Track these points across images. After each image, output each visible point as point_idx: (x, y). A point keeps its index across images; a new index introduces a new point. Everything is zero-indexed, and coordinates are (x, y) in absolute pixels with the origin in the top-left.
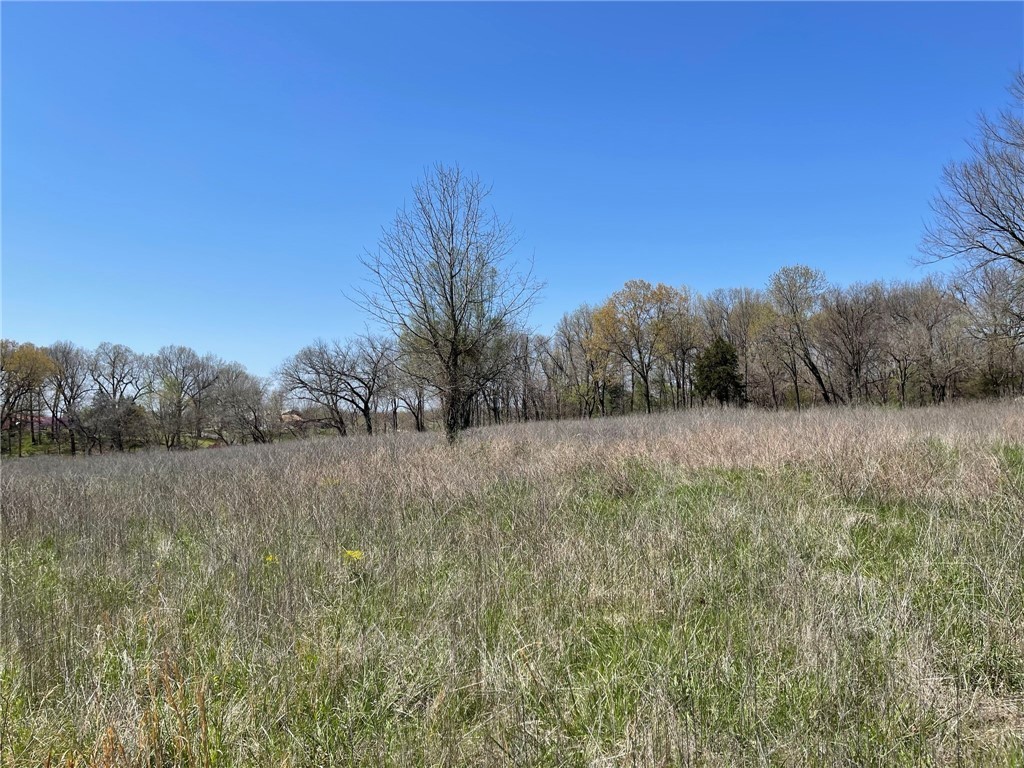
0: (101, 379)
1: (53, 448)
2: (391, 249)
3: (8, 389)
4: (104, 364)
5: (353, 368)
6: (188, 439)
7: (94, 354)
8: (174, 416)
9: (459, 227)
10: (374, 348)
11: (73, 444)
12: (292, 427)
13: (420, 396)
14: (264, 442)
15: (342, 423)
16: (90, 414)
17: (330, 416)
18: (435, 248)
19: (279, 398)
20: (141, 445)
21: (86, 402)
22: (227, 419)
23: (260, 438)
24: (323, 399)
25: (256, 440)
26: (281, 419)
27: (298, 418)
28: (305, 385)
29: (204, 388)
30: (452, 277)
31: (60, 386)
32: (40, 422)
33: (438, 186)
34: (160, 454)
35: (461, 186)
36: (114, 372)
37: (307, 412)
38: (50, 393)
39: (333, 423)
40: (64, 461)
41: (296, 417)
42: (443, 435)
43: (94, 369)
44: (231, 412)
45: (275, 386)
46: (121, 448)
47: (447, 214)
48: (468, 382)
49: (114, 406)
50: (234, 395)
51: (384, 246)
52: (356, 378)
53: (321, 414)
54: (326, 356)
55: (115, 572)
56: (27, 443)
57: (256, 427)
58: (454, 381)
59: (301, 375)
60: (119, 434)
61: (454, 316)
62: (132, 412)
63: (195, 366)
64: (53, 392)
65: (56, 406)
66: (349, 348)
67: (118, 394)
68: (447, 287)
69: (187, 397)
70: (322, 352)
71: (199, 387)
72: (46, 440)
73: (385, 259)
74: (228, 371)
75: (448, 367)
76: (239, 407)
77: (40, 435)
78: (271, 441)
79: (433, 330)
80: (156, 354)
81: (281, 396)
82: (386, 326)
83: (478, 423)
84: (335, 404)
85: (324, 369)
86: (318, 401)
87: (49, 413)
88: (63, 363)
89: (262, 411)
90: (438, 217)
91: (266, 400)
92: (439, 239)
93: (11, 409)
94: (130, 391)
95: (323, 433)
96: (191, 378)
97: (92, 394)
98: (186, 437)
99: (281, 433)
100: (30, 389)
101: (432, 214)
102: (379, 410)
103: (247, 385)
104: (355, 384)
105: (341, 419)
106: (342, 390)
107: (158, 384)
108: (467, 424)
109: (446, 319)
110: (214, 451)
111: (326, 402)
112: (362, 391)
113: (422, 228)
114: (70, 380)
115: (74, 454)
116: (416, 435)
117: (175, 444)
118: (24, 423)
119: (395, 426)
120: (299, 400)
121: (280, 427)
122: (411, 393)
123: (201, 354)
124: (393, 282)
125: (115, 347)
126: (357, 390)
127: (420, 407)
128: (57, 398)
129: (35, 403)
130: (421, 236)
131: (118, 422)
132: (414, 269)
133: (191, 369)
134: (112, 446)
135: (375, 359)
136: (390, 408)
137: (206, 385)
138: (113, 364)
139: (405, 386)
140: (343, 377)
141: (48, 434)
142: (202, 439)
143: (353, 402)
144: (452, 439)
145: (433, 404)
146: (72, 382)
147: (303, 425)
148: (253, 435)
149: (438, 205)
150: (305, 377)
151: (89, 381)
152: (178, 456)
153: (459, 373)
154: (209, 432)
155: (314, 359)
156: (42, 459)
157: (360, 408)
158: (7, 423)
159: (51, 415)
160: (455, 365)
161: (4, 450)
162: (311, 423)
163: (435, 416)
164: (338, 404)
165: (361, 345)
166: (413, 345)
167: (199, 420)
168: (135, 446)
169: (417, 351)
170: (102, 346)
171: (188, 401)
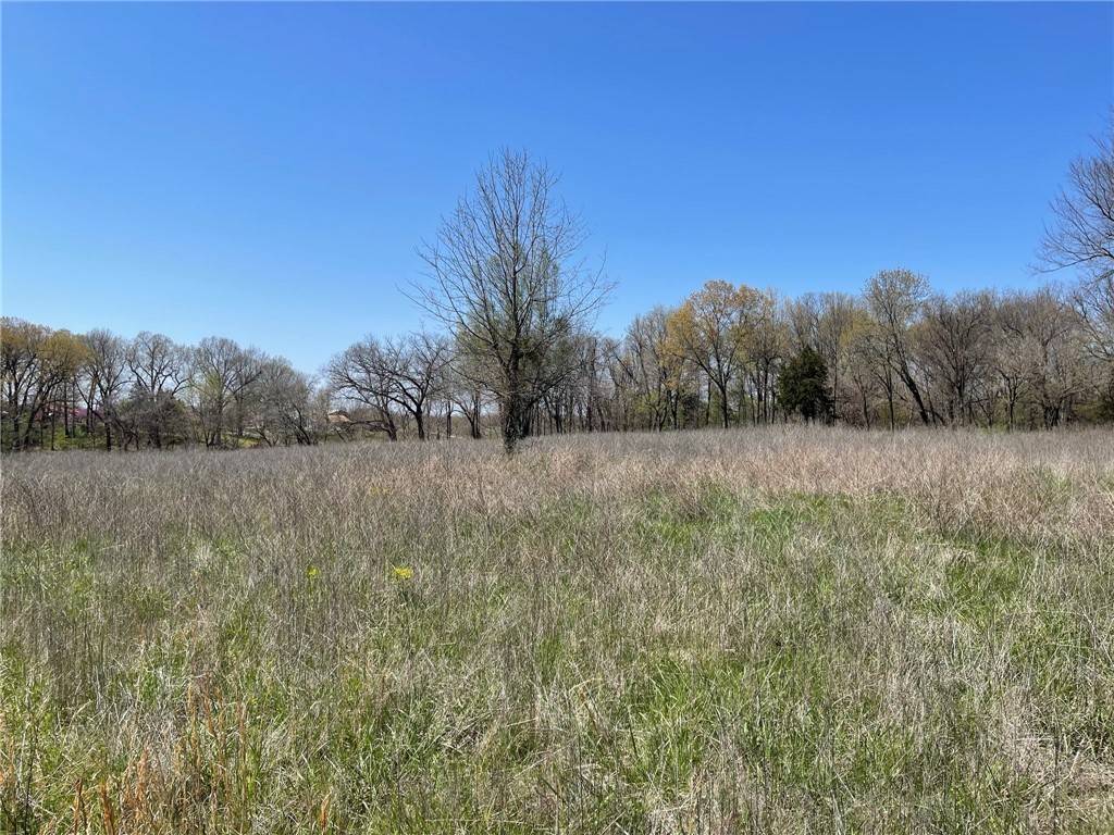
0: (140, 371)
1: (88, 442)
2: (450, 240)
3: (41, 377)
4: (143, 354)
5: (405, 368)
6: (229, 438)
7: (133, 343)
8: (215, 413)
9: (524, 218)
10: (429, 347)
11: (109, 438)
12: (338, 429)
13: (476, 401)
14: (309, 444)
15: (392, 426)
16: (127, 407)
17: (380, 419)
18: (498, 240)
19: (326, 397)
20: (180, 442)
21: (124, 394)
22: (270, 418)
23: (304, 439)
24: (373, 400)
25: (300, 441)
26: (328, 420)
27: (346, 420)
28: (354, 384)
29: (246, 383)
30: (515, 273)
31: (96, 376)
32: (74, 414)
33: (503, 173)
34: (199, 453)
35: (527, 174)
36: (152, 362)
37: (355, 413)
38: (85, 383)
39: (383, 425)
40: (99, 457)
41: (343, 418)
42: (500, 443)
43: (132, 359)
44: (275, 410)
45: (322, 384)
46: (159, 445)
47: (512, 204)
48: (529, 388)
49: (152, 399)
50: (278, 392)
51: (443, 237)
52: (409, 379)
53: (370, 416)
54: (377, 354)
55: (152, 580)
56: (60, 434)
57: (300, 427)
58: (514, 386)
59: (350, 373)
60: (157, 430)
61: (516, 316)
62: (171, 406)
63: (238, 360)
64: (89, 382)
65: (92, 397)
66: (402, 346)
67: (157, 387)
68: (509, 284)
69: (228, 393)
70: (373, 350)
71: (241, 381)
72: (81, 433)
73: (444, 251)
74: (272, 367)
75: (508, 371)
76: (283, 405)
77: (74, 427)
78: (316, 444)
79: (493, 331)
80: (197, 346)
81: (329, 395)
82: (442, 324)
83: (539, 434)
84: (386, 406)
85: (374, 368)
86: (367, 401)
87: (84, 405)
88: (99, 351)
89: (307, 411)
90: (502, 208)
91: (312, 399)
92: (502, 230)
93: (43, 399)
94: (169, 384)
95: (372, 437)
96: (233, 373)
97: (129, 386)
98: (227, 436)
99: (326, 436)
100: (64, 378)
101: (496, 204)
102: (432, 413)
103: (292, 382)
104: (407, 385)
105: (391, 422)
106: (394, 391)
107: (199, 378)
108: (526, 432)
109: (507, 318)
110: (256, 452)
111: (376, 403)
112: (415, 393)
113: (484, 218)
114: (106, 371)
115: (109, 450)
116: (472, 442)
117: (214, 443)
118: (56, 415)
119: (449, 431)
120: (346, 400)
121: (326, 428)
122: (467, 396)
123: (243, 347)
124: (451, 277)
125: (155, 337)
126: (409, 392)
127: (476, 412)
128: (93, 389)
129: (69, 394)
130: (483, 226)
131: (155, 417)
132: (474, 263)
133: (233, 363)
134: (149, 442)
135: (429, 358)
136: (444, 412)
137: (249, 380)
138: (152, 355)
139: (461, 389)
140: (395, 377)
141: (83, 427)
142: (243, 438)
143: (404, 404)
144: (510, 449)
145: (490, 409)
146: (109, 373)
147: (350, 428)
148: (298, 435)
149: (502, 194)
150: (354, 376)
151: (126, 373)
152: (218, 456)
153: (520, 378)
154: (250, 430)
155: (365, 356)
156: (76, 455)
157: (412, 411)
158: (39, 415)
159: (86, 406)
160: (516, 368)
161: (35, 443)
162: (359, 425)
163: (492, 422)
164: (389, 405)
165: (415, 343)
166: (470, 346)
167: (241, 418)
168: (173, 442)
169: (475, 352)
170: (141, 335)
171: (230, 397)
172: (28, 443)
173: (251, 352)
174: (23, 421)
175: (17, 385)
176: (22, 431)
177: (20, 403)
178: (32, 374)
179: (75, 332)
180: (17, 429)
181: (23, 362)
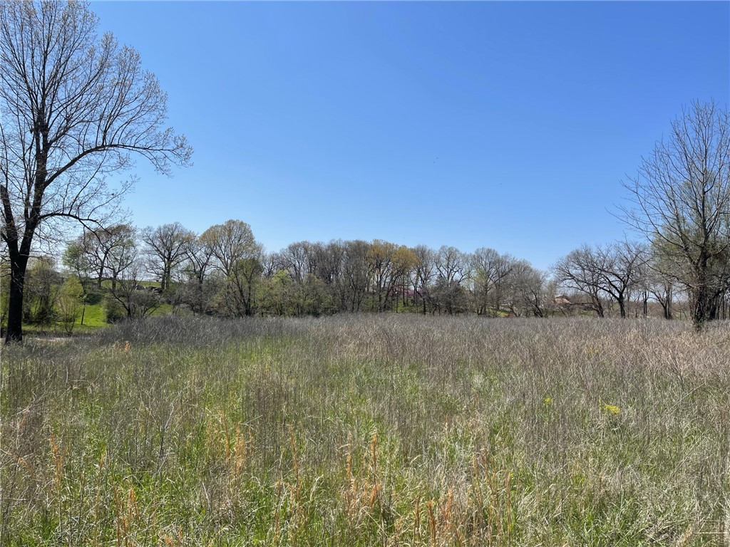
0: (441, 269)
1: (414, 309)
2: (649, 173)
3: (392, 273)
4: (443, 259)
5: (611, 266)
6: (491, 310)
7: (438, 253)
8: (483, 295)
9: (712, 151)
10: (630, 251)
11: (425, 307)
12: (562, 308)
13: (668, 291)
14: (542, 316)
15: (600, 307)
16: (435, 290)
17: (591, 301)
18: (689, 170)
19: (553, 286)
20: (462, 311)
21: (433, 282)
22: (516, 299)
23: (538, 313)
24: (586, 288)
25: (536, 315)
26: (554, 301)
27: (567, 302)
28: (573, 278)
29: (502, 276)
30: (704, 193)
31: (419, 271)
32: (408, 293)
33: (694, 119)
34: (474, 318)
35: (715, 118)
36: (448, 264)
37: (574, 297)
38: (413, 276)
39: (593, 307)
40: (420, 317)
41: (565, 301)
42: (690, 323)
43: (438, 262)
44: (520, 294)
45: (551, 278)
46: (451, 312)
47: (701, 142)
48: (716, 281)
49: (448, 285)
50: (522, 282)
51: (643, 172)
52: (614, 274)
53: (584, 300)
54: (590, 257)
56: (401, 304)
57: (536, 306)
58: (702, 279)
59: (570, 270)
60: (450, 304)
61: (705, 226)
62: (458, 290)
63: (498, 262)
64: (415, 275)
65: (416, 284)
66: (608, 251)
67: (450, 278)
68: (698, 201)
69: (491, 282)
70: (587, 254)
71: (499, 275)
72: (411, 304)
73: (643, 182)
74: (519, 266)
75: (697, 268)
76: (525, 291)
77: (408, 301)
78: (546, 317)
79: (684, 237)
80: (473, 253)
81: (555, 285)
82: (642, 234)
83: (724, 318)
84: (595, 293)
85: (588, 266)
86: (582, 289)
87: (412, 288)
88: (420, 258)
89: (541, 295)
90: (693, 144)
91: (544, 288)
92: (693, 162)
93: (393, 284)
94: (457, 276)
95: (585, 314)
96: (494, 270)
97: (436, 277)
98: (490, 309)
99: (554, 312)
100: (403, 273)
101: (688, 142)
102: (632, 299)
103: (531, 276)
104: (612, 278)
105: (599, 304)
106: (602, 283)
107: (474, 273)
108: (713, 316)
109: (697, 227)
110: (508, 320)
111: (588, 291)
112: (618, 284)
113: (678, 155)
114: (424, 269)
115: (425, 314)
116: (664, 322)
117: (482, 313)
118: (399, 293)
119: (645, 312)
120: (568, 289)
121: (553, 307)
122: (660, 288)
123: (501, 254)
124: (649, 200)
125: (450, 249)
126: (613, 283)
127: (668, 300)
128: (417, 279)
129: (406, 282)
130: (676, 161)
131: (449, 296)
132: (669, 188)
133: (495, 263)
134: (446, 311)
135: (630, 259)
136: (641, 299)
137: (504, 274)
138: (448, 259)
139: (655, 282)
140: (603, 273)
141: (412, 300)
142: (500, 311)
143: (610, 292)
144: (699, 328)
145: (680, 297)
146: (426, 270)
147: (569, 307)
148: (534, 311)
149: (693, 134)
150: (573, 272)
151: (434, 270)
152: (486, 321)
153: (707, 273)
154: (504, 306)
155: (581, 258)
156: (409, 316)
157: (615, 297)
158: (391, 293)
159: (414, 289)
160: (704, 265)
161: (389, 308)
162: (576, 306)
163: (682, 307)
164: (598, 292)
165: (618, 249)
166: (664, 250)
167: (498, 298)
168: (459, 312)
169: (668, 254)
170: (443, 248)
171: (492, 285)
172: (386, 308)
173: (506, 257)
174: (383, 296)
175: (381, 276)
176: (383, 302)
177: (382, 286)
178: (388, 270)
179: (409, 247)
180: (380, 301)
181: (384, 264)
